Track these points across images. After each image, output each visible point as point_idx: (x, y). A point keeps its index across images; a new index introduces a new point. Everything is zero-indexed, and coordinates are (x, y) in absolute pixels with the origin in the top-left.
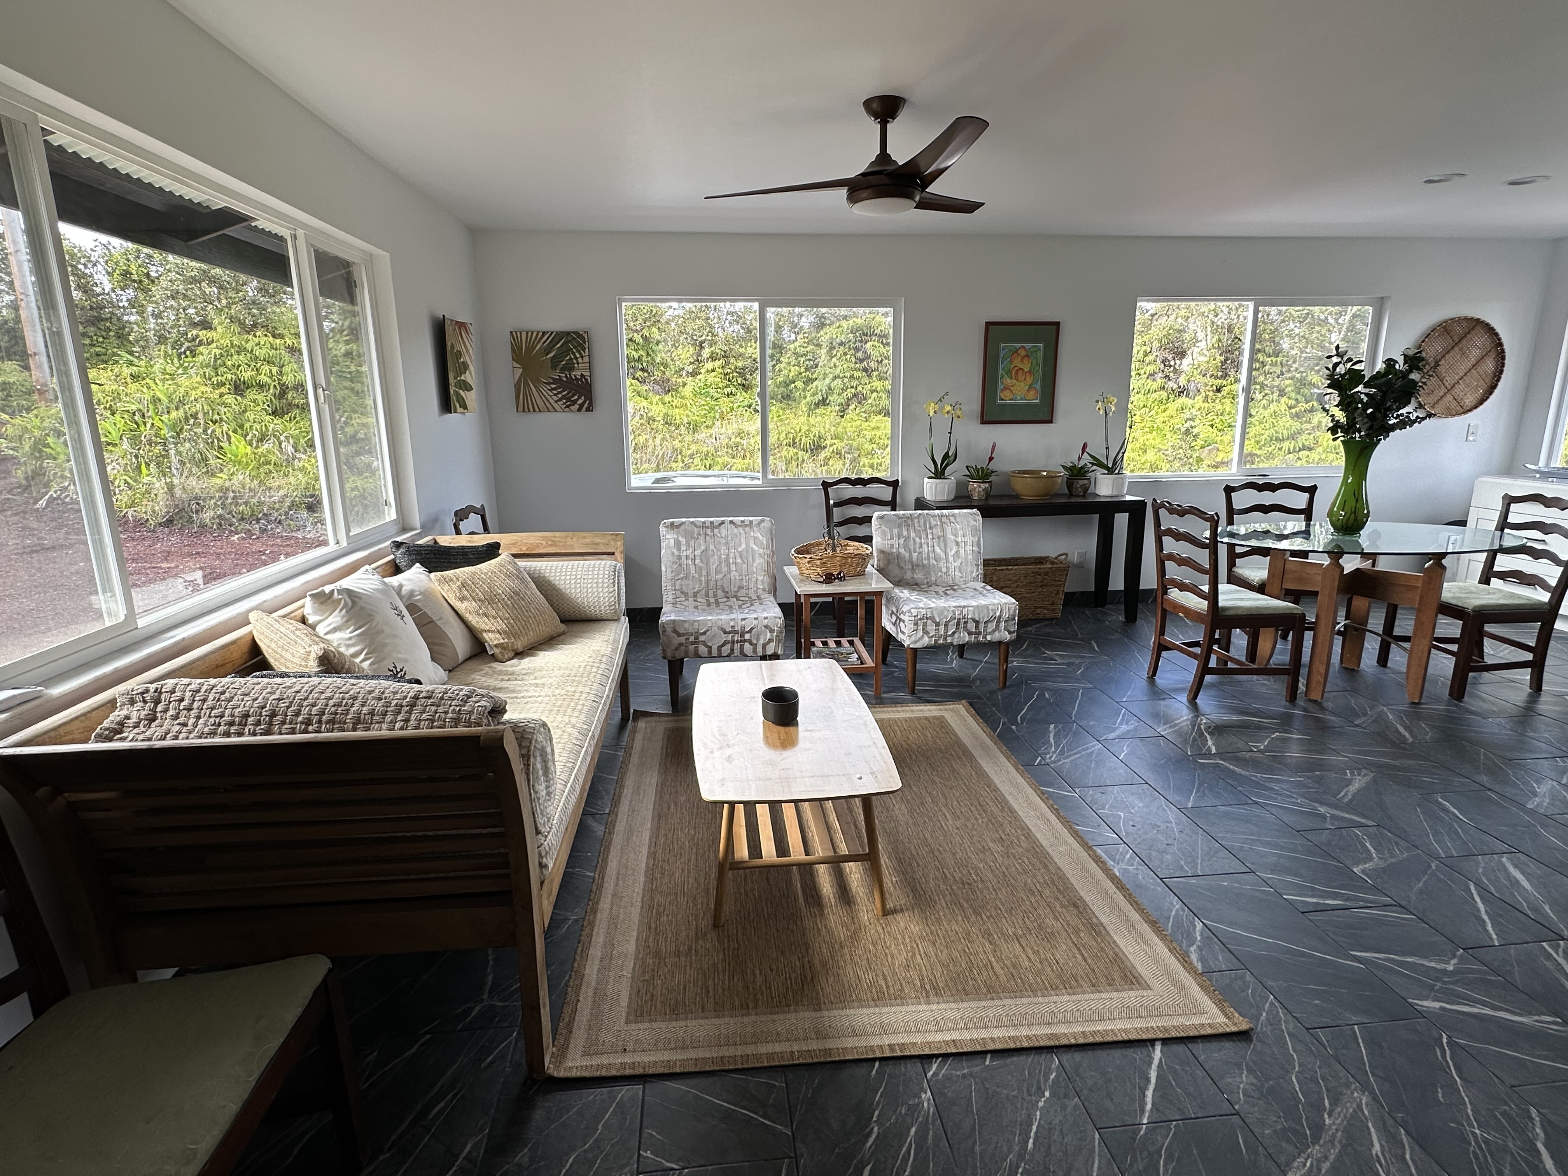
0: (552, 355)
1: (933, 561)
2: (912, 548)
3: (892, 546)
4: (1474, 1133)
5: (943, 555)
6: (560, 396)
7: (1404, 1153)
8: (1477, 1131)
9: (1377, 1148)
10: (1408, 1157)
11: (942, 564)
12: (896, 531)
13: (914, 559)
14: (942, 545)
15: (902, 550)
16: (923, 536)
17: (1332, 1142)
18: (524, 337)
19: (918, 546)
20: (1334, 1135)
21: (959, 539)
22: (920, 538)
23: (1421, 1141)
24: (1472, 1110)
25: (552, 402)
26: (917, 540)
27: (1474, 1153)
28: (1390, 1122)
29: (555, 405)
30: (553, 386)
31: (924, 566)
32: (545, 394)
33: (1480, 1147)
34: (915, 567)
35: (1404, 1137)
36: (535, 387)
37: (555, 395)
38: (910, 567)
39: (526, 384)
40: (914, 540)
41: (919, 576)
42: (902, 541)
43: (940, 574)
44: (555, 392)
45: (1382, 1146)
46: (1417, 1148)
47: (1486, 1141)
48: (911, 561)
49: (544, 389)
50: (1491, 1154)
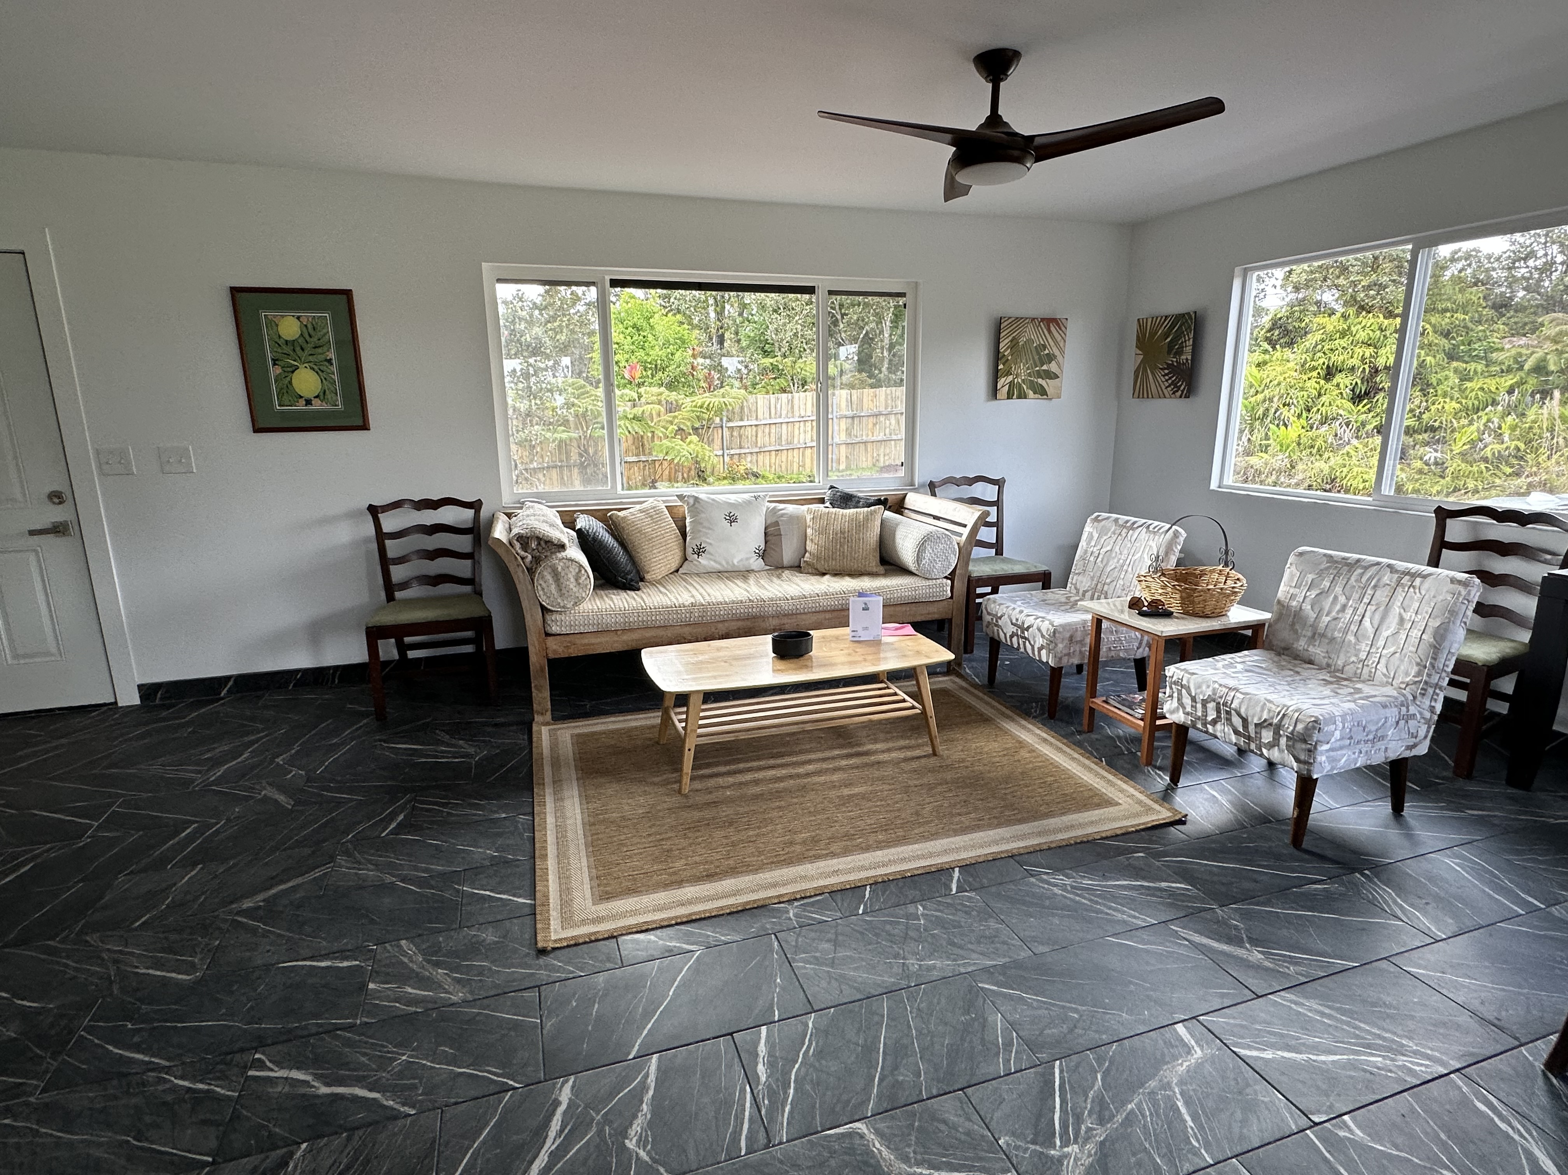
0: (1169, 340)
1: (1351, 638)
2: (1327, 609)
3: (1293, 597)
4: (404, 1054)
5: (1371, 631)
6: (1170, 381)
7: (400, 1004)
8: (404, 1058)
9: (410, 990)
10: (397, 1005)
11: (1364, 647)
12: (1310, 577)
13: (1322, 625)
14: (1377, 617)
15: (1307, 607)
16: (1356, 596)
17: (423, 967)
18: (1149, 324)
19: (1338, 607)
20: (428, 970)
21: (1407, 616)
22: (1348, 599)
23: (409, 1019)
24: (424, 1065)
25: (1163, 387)
26: (1342, 599)
27: (387, 1047)
28: (430, 1006)
29: (1165, 391)
30: (1166, 371)
31: (1333, 640)
32: (1158, 379)
33: (389, 1052)
34: (1316, 635)
35: (414, 1009)
37: (1167, 381)
38: (1309, 634)
40: (1336, 598)
41: (1317, 651)
42: (1313, 594)
43: (1353, 659)
44: (1167, 378)
45: (411, 994)
46: (402, 1013)
47: (396, 1059)
48: (1314, 626)
50: (381, 1057)
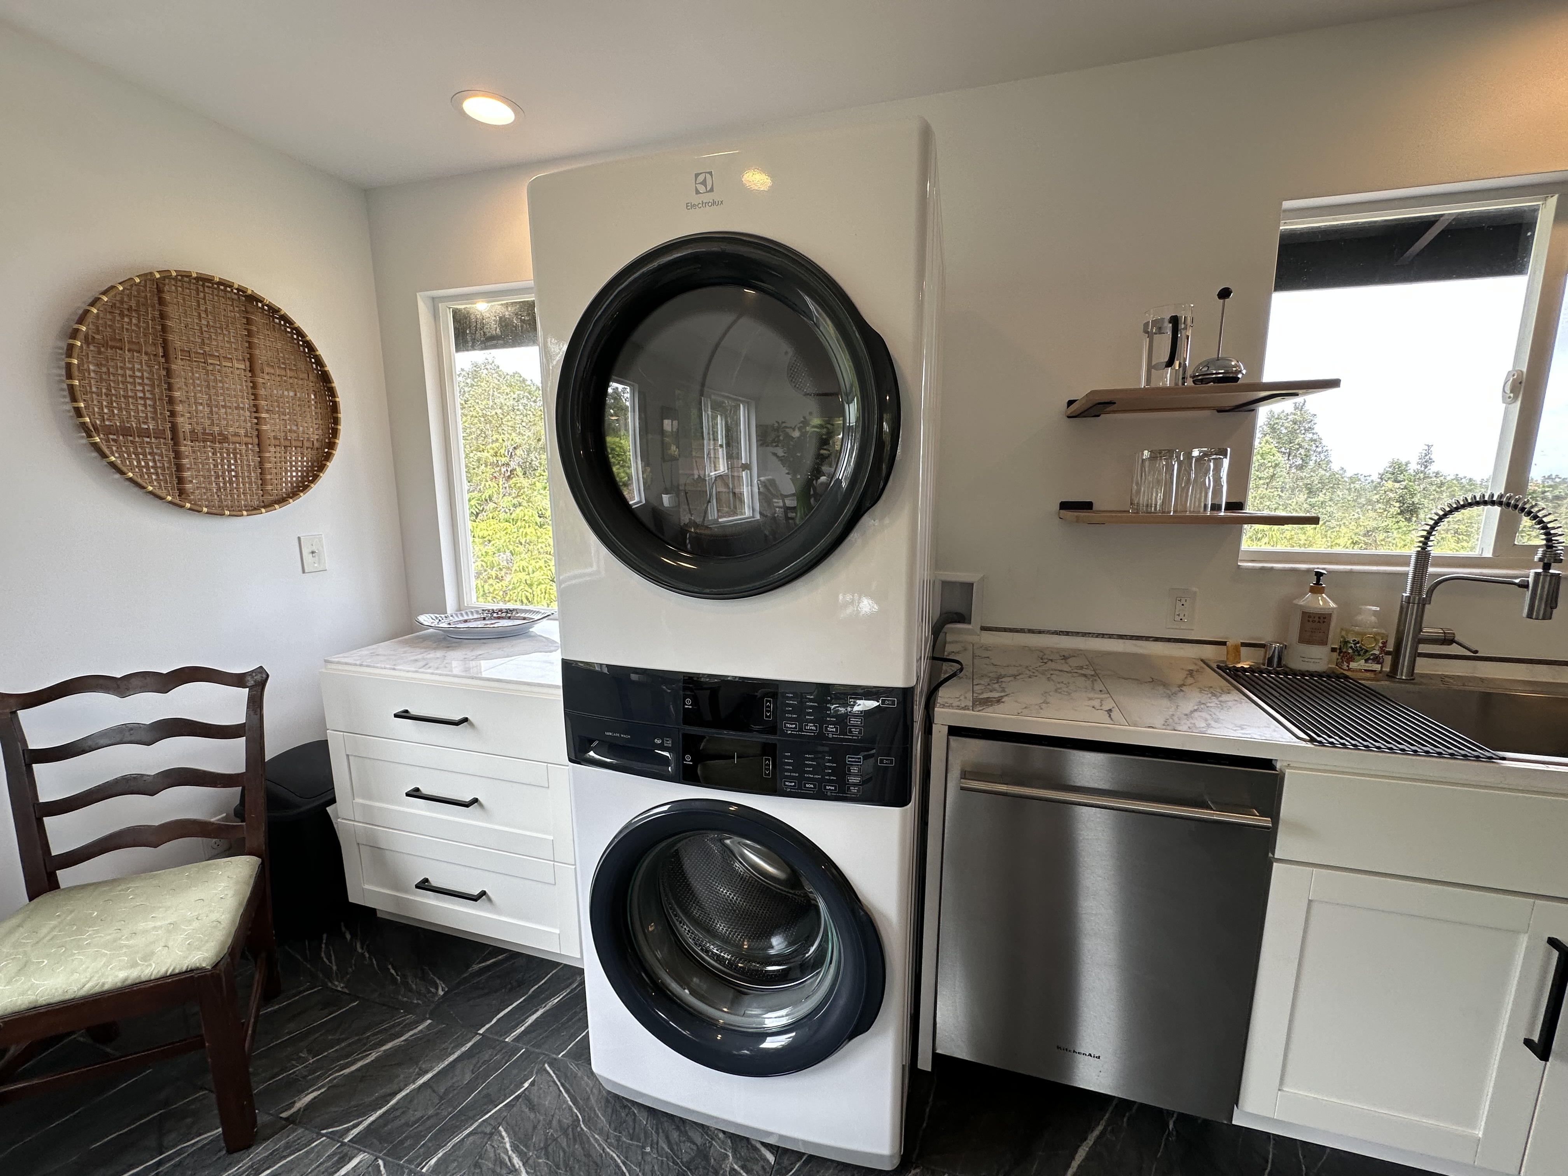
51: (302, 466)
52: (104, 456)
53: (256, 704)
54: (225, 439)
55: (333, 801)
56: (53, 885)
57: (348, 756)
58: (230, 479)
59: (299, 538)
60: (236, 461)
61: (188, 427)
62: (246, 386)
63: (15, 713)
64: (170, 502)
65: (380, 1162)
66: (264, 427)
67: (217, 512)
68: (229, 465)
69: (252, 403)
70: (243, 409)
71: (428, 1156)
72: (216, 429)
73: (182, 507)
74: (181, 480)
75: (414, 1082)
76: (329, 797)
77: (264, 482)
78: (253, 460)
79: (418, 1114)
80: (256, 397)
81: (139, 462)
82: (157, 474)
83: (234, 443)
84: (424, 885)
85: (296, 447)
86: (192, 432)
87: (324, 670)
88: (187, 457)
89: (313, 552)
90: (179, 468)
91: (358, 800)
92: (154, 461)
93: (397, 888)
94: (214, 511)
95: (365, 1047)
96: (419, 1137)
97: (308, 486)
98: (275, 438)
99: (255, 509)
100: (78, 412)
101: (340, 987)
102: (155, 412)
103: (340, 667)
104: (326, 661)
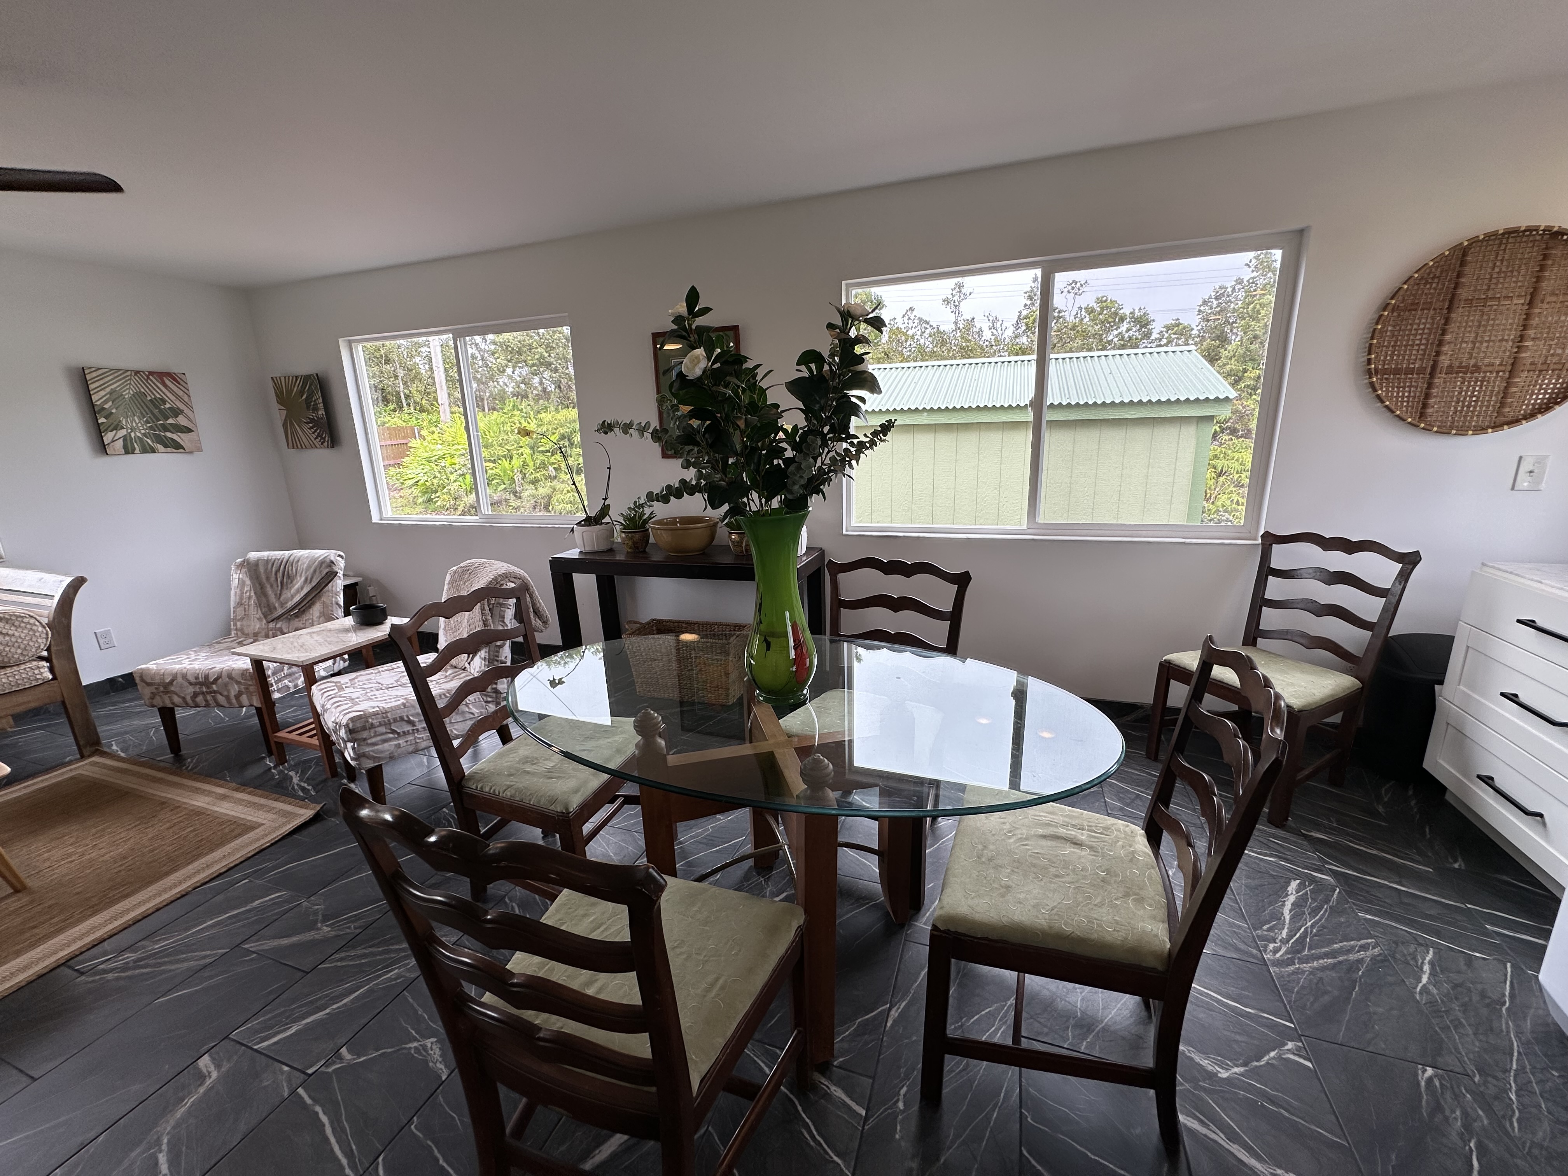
0: (304, 397)
6: (316, 434)
18: (283, 383)
25: (312, 439)
29: (314, 442)
30: (310, 425)
32: (305, 433)
36: (300, 427)
37: (313, 433)
39: (292, 424)
44: (312, 430)
49: (306, 427)
51: (1553, 389)
52: (1375, 390)
53: (1404, 577)
54: (1477, 368)
55: (1441, 682)
56: (1254, 644)
57: (1468, 647)
58: (1470, 403)
59: (1521, 458)
60: (1481, 387)
61: (1447, 363)
62: (1518, 319)
63: (1271, 545)
64: (1410, 423)
65: (1338, 890)
66: (1523, 355)
67: (1444, 431)
68: (1474, 391)
69: (1519, 333)
70: (1507, 340)
71: (1368, 912)
72: (1472, 362)
73: (1417, 426)
74: (1425, 406)
75: (1390, 882)
76: (1439, 678)
77: (1503, 404)
78: (1499, 385)
79: (1378, 895)
80: (1525, 327)
81: (1398, 393)
82: (1408, 402)
83: (1485, 372)
84: (1488, 781)
85: (1553, 370)
86: (1450, 366)
87: (1478, 571)
88: (1437, 387)
89: (1531, 472)
90: (1427, 396)
91: (1461, 687)
92: (1410, 392)
93: (1465, 775)
94: (1444, 430)
95: (1372, 844)
96: (1371, 902)
97: (1551, 407)
98: (1532, 364)
99: (1483, 429)
100: (1369, 362)
101: (1381, 809)
102: (1424, 355)
103: (1495, 572)
104: (1483, 564)
